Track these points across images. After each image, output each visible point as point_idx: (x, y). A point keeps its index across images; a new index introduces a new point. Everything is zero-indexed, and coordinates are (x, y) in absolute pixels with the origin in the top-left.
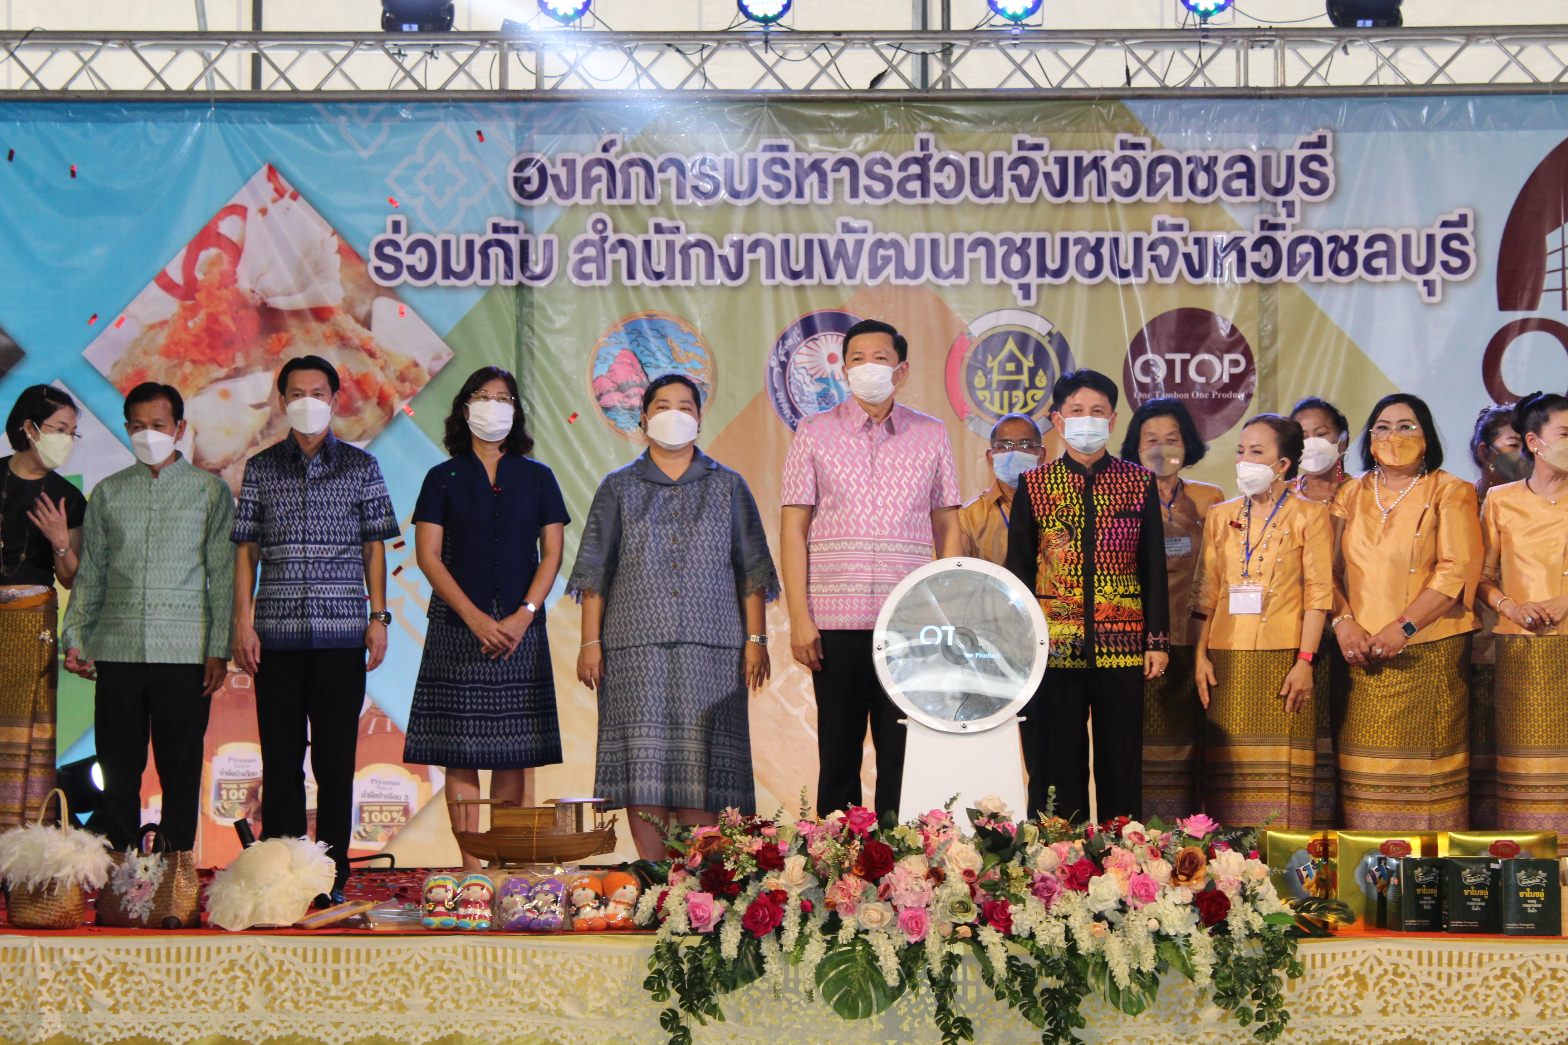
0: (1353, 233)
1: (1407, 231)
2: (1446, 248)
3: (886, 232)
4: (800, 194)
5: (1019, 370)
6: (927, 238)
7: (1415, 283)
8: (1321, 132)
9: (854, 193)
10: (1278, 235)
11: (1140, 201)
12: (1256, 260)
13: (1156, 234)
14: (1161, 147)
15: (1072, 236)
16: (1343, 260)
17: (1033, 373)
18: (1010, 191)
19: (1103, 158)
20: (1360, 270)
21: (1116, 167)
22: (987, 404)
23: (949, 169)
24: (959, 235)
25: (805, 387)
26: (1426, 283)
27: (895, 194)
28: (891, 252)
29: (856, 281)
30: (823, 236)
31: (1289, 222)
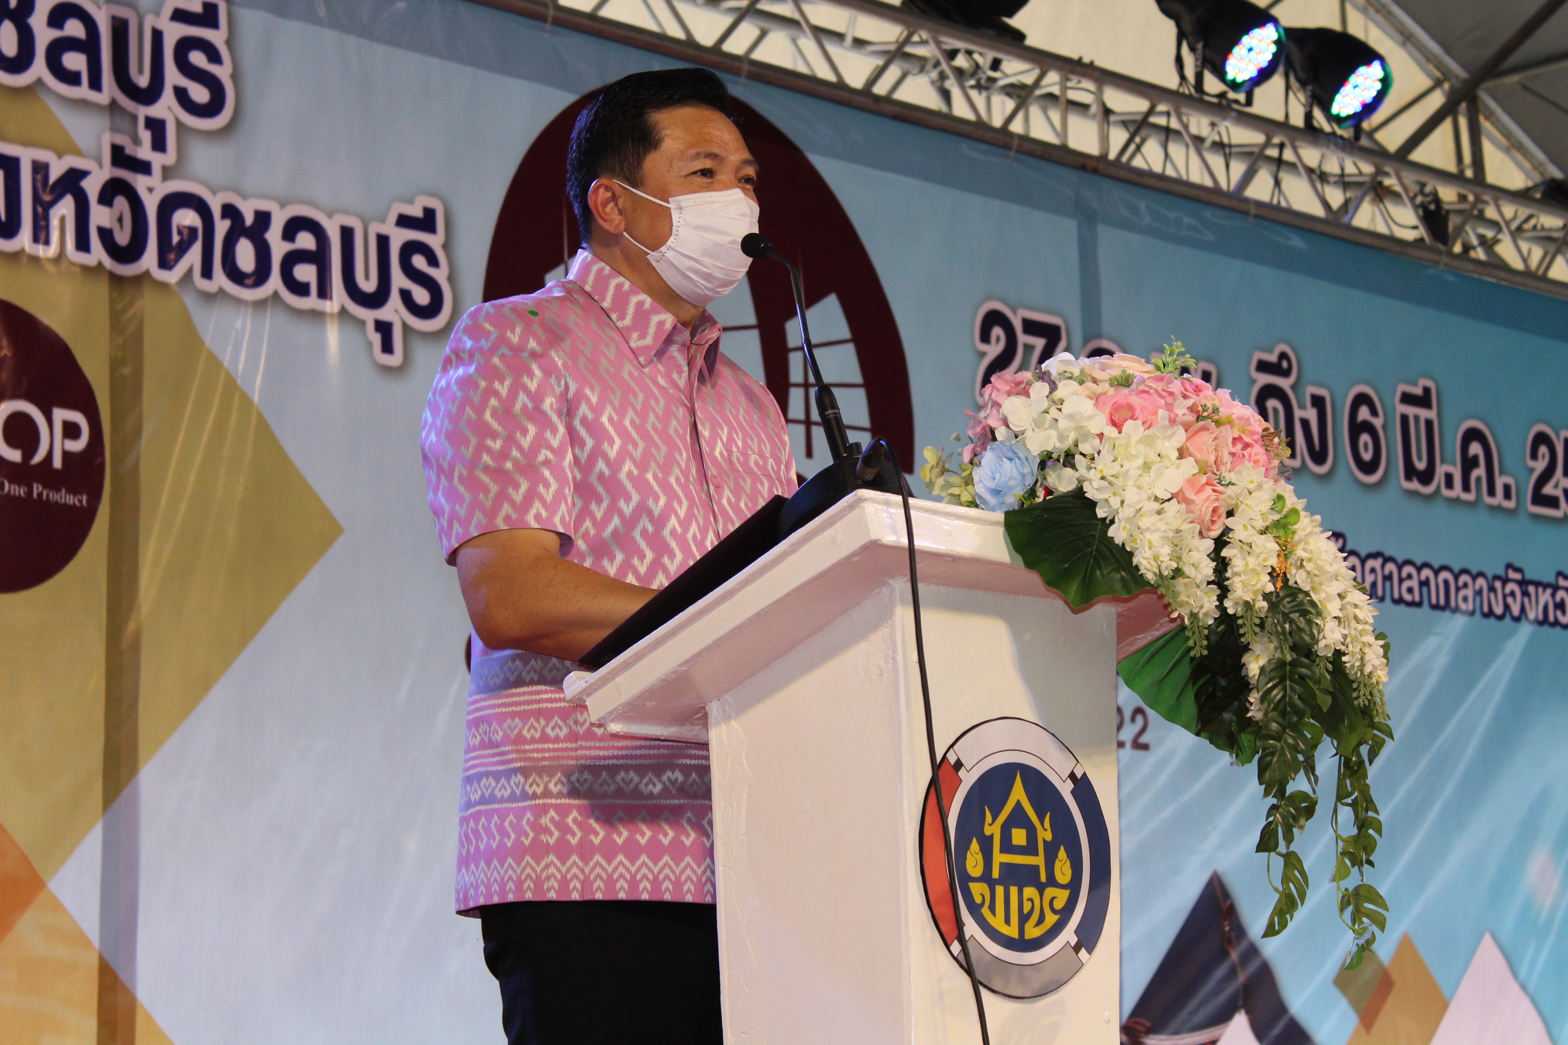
0: (263, 206)
1: (348, 222)
2: (407, 268)
7: (362, 323)
12: (106, 223)
16: (245, 255)
20: (275, 280)
26: (380, 326)
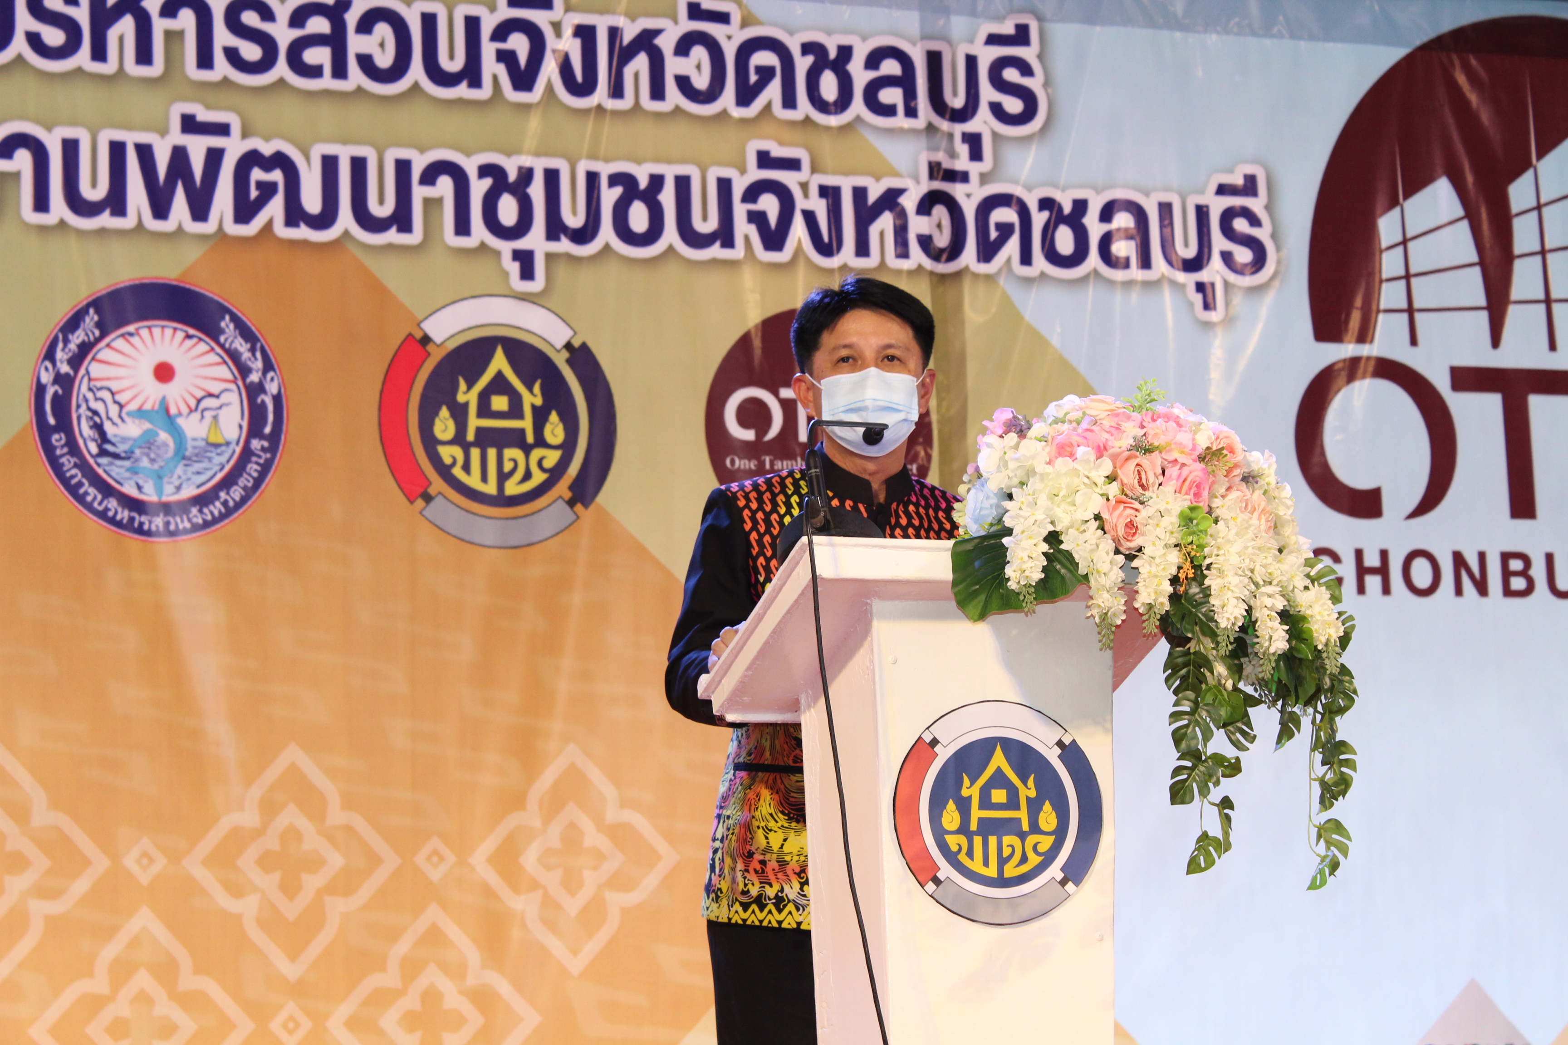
0: (1080, 195)
1: (1165, 198)
2: (1228, 231)
3: (267, 139)
4: (99, 53)
5: (515, 411)
6: (345, 155)
7: (1183, 286)
8: (1023, 20)
9: (205, 60)
10: (958, 191)
11: (724, 114)
12: (925, 230)
13: (756, 174)
14: (758, 23)
15: (605, 170)
16: (1065, 240)
17: (540, 416)
18: (495, 78)
19: (657, 32)
20: (1093, 258)
21: (683, 47)
22: (457, 472)
23: (383, 30)
24: (404, 154)
25: (108, 427)
26: (1200, 287)
27: (281, 69)
28: (277, 176)
29: (209, 227)
30: (144, 138)
31: (974, 169)
